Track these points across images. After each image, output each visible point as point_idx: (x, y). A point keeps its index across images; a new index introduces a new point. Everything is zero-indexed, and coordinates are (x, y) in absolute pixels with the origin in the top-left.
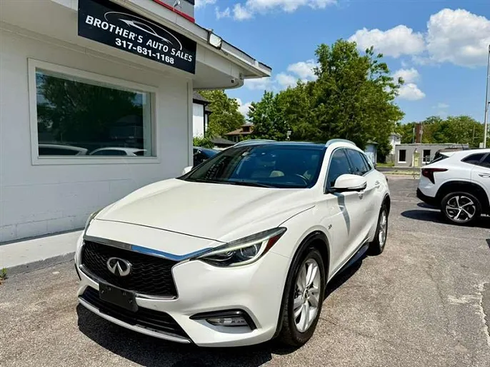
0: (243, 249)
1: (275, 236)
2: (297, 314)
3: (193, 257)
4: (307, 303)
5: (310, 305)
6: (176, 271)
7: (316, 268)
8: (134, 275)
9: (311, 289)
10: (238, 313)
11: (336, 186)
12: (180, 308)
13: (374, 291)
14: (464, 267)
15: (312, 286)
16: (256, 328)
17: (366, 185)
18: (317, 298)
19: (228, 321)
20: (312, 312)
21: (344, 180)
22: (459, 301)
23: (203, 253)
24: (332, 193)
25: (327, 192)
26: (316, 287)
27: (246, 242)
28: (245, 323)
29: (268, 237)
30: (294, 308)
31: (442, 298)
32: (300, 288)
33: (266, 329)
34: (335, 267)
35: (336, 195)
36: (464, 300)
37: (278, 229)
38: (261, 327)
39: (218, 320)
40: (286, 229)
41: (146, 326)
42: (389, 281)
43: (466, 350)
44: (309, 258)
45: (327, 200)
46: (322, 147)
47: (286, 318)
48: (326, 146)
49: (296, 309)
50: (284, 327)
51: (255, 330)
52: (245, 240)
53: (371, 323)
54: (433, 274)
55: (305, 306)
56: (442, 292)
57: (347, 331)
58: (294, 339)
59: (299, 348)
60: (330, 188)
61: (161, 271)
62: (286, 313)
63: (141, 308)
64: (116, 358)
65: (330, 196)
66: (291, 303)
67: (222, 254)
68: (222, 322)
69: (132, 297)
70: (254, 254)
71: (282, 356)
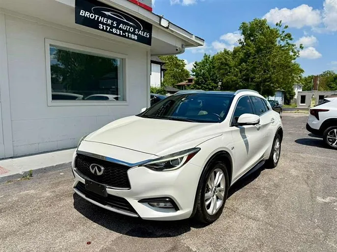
0: (172, 161)
1: (192, 153)
2: (207, 203)
3: (140, 165)
4: (215, 197)
5: (217, 198)
6: (130, 172)
7: (222, 174)
8: (105, 175)
9: (219, 188)
10: (167, 199)
11: (239, 121)
12: (132, 195)
13: (265, 192)
14: (333, 178)
15: (219, 186)
16: (179, 210)
17: (259, 121)
18: (223, 194)
19: (162, 204)
20: (219, 203)
21: (244, 118)
22: (324, 201)
23: (147, 163)
24: (236, 126)
25: (232, 125)
26: (222, 187)
27: (174, 156)
28: (172, 206)
29: (188, 154)
30: (205, 199)
31: (312, 198)
32: (210, 187)
33: (186, 210)
34: (236, 175)
35: (239, 127)
36: (327, 200)
37: (195, 148)
38: (182, 209)
39: (155, 204)
40: (200, 149)
41: (112, 206)
42: (277, 186)
43: (322, 232)
44: (217, 168)
45: (232, 131)
46: (231, 95)
47: (199, 205)
48: (235, 94)
49: (207, 200)
50: (198, 210)
51: (178, 211)
52: (172, 155)
53: (260, 212)
54: (309, 182)
55: (214, 199)
56: (313, 194)
57: (242, 216)
58: (205, 219)
59: (209, 225)
60: (235, 123)
61: (121, 173)
62: (199, 202)
63: (109, 195)
64: (95, 225)
65: (235, 128)
66: (203, 196)
67: (158, 163)
68: (158, 205)
69: (104, 188)
70: (178, 164)
71: (197, 229)
